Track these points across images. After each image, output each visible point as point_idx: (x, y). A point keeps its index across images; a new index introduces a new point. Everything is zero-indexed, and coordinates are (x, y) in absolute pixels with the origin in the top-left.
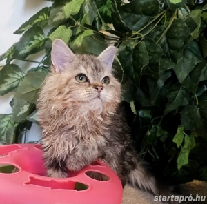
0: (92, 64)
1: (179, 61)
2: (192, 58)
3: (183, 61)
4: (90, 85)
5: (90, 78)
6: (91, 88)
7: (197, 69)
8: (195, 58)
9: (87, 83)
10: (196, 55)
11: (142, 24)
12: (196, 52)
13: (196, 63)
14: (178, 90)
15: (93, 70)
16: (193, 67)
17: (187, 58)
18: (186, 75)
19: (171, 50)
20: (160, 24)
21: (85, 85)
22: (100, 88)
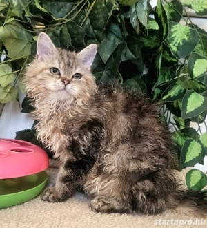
0: (66, 61)
1: (102, 42)
2: (114, 40)
3: (106, 43)
4: (60, 77)
5: (62, 72)
6: (60, 80)
7: (119, 50)
8: (117, 39)
9: (58, 76)
10: (118, 37)
11: (67, 10)
12: (117, 34)
13: (117, 44)
14: (103, 71)
15: (65, 66)
16: (115, 48)
17: (110, 40)
18: (109, 56)
19: (95, 31)
20: (84, 8)
21: (56, 77)
22: (66, 82)
